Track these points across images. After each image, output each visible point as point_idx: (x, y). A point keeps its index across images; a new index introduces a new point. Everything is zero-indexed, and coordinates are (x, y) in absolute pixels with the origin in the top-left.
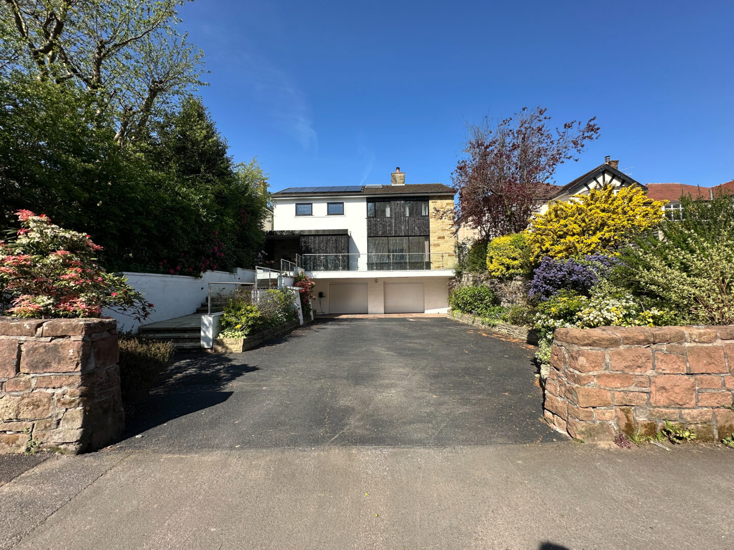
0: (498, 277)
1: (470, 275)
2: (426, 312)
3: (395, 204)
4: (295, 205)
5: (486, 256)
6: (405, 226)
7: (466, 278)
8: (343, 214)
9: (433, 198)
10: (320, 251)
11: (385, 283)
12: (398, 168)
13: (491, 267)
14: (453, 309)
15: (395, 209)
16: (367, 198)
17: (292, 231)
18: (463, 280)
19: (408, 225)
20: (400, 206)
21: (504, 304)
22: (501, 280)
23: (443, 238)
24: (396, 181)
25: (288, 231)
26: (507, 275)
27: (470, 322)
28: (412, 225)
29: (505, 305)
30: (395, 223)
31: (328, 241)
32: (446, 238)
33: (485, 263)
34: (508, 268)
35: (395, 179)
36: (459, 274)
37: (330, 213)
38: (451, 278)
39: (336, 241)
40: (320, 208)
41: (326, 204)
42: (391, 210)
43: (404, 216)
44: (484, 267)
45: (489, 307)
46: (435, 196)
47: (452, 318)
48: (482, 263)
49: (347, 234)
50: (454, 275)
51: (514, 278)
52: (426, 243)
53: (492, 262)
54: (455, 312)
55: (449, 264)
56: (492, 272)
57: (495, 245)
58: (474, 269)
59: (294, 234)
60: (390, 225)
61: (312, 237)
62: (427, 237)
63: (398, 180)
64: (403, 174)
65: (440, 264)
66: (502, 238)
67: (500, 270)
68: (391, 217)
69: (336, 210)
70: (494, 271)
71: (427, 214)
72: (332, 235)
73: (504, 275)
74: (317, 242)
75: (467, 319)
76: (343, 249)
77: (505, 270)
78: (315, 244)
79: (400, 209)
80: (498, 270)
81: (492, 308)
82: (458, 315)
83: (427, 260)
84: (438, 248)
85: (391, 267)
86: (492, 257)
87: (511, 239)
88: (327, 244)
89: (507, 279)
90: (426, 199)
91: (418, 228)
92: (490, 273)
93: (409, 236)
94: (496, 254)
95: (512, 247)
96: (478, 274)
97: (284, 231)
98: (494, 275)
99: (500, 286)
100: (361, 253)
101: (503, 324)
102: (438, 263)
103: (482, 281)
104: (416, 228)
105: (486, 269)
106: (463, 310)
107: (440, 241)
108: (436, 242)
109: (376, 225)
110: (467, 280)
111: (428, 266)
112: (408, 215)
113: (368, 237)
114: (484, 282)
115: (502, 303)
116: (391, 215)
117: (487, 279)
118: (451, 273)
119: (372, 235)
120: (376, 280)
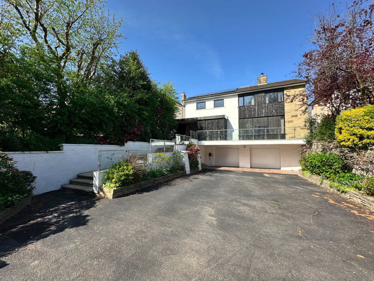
0: (348, 147)
1: (319, 144)
2: (282, 169)
3: (257, 96)
4: (196, 103)
5: (335, 128)
6: (265, 110)
7: (316, 146)
8: (223, 106)
9: (287, 88)
10: (209, 129)
11: (251, 148)
12: (263, 74)
13: (340, 137)
14: (303, 170)
15: (258, 99)
16: (238, 94)
17: (193, 118)
18: (313, 147)
19: (268, 109)
20: (262, 97)
21: (356, 171)
22: (352, 149)
23: (296, 116)
24: (261, 82)
25: (191, 118)
26: (361, 145)
27: (318, 183)
28: (271, 109)
29: (358, 173)
30: (258, 108)
31: (213, 123)
32: (299, 116)
33: (334, 134)
34: (361, 138)
35: (260, 81)
36: (310, 143)
37: (215, 106)
38: (303, 146)
39: (218, 122)
40: (210, 104)
41: (213, 101)
42: (255, 101)
43: (265, 103)
44: (332, 137)
45: (338, 172)
46: (289, 87)
47: (302, 176)
48: (331, 133)
49: (224, 118)
50: (305, 143)
51: (369, 148)
52: (282, 121)
53: (341, 133)
54: (305, 172)
55: (301, 134)
56: (342, 142)
57: (345, 117)
58: (322, 139)
59: (194, 120)
60: (254, 110)
61: (204, 121)
62: (283, 116)
63: (262, 81)
64: (266, 77)
65: (293, 135)
66: (353, 110)
67: (351, 140)
68: (255, 105)
69: (219, 104)
70: (344, 141)
71: (282, 100)
72: (216, 119)
73: (356, 145)
74: (207, 123)
75: (315, 179)
76: (222, 127)
77: (357, 140)
78: (205, 125)
79: (262, 99)
80: (349, 140)
81: (342, 174)
82: (307, 175)
83: (283, 132)
84: (291, 124)
85: (253, 138)
86: (341, 129)
87: (366, 110)
88: (212, 124)
89: (360, 148)
90: (282, 90)
91: (276, 110)
92: (339, 142)
93: (268, 117)
94: (346, 125)
95: (366, 118)
96: (326, 144)
97: (189, 119)
98: (343, 145)
99: (352, 155)
100: (234, 129)
101: (355, 192)
102: (292, 135)
103: (332, 149)
104: (273, 111)
105: (334, 139)
106: (312, 172)
107: (294, 119)
108: (290, 120)
109: (244, 111)
110: (317, 147)
111: (283, 137)
112: (267, 102)
113: (239, 119)
114: (333, 150)
115: (354, 170)
116: (255, 104)
117: (337, 147)
118: (302, 142)
119: (242, 117)
120: (245, 146)
